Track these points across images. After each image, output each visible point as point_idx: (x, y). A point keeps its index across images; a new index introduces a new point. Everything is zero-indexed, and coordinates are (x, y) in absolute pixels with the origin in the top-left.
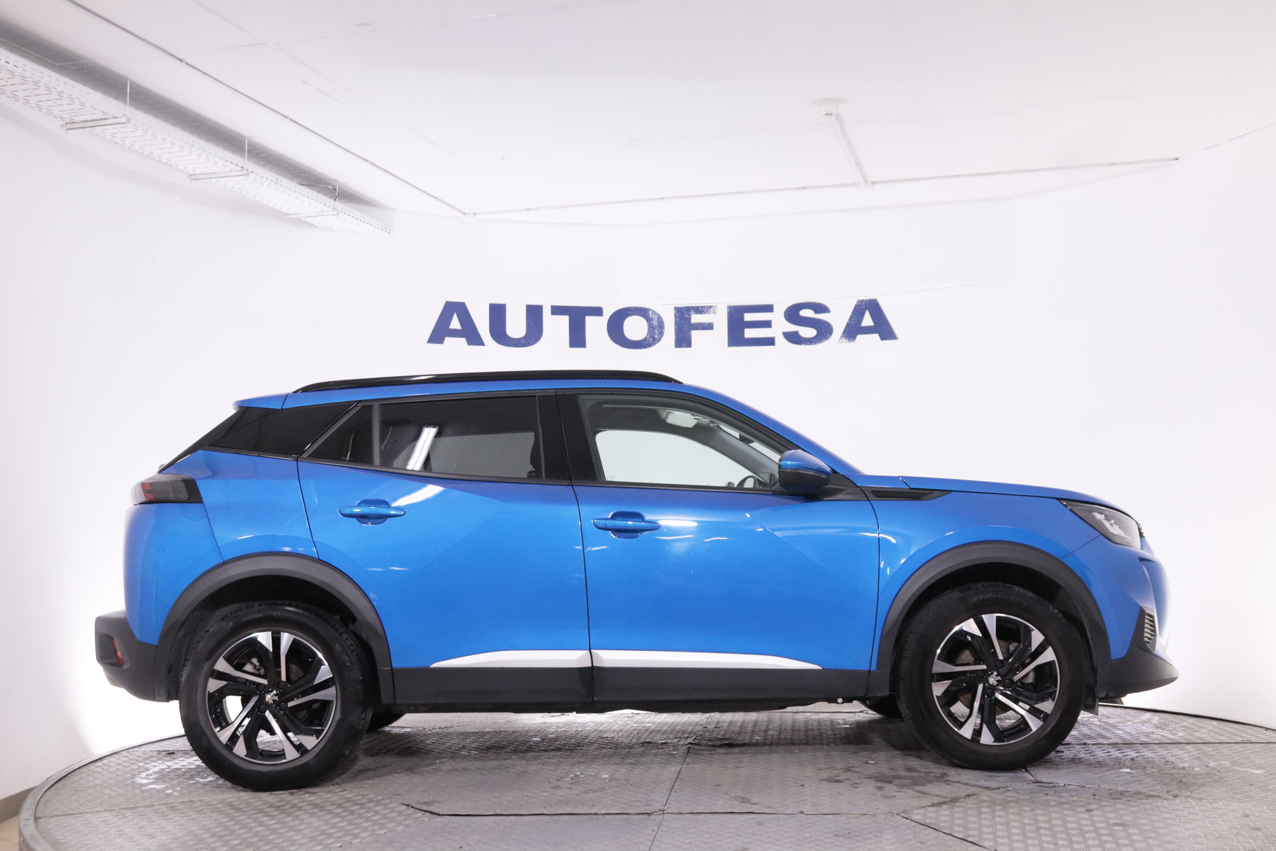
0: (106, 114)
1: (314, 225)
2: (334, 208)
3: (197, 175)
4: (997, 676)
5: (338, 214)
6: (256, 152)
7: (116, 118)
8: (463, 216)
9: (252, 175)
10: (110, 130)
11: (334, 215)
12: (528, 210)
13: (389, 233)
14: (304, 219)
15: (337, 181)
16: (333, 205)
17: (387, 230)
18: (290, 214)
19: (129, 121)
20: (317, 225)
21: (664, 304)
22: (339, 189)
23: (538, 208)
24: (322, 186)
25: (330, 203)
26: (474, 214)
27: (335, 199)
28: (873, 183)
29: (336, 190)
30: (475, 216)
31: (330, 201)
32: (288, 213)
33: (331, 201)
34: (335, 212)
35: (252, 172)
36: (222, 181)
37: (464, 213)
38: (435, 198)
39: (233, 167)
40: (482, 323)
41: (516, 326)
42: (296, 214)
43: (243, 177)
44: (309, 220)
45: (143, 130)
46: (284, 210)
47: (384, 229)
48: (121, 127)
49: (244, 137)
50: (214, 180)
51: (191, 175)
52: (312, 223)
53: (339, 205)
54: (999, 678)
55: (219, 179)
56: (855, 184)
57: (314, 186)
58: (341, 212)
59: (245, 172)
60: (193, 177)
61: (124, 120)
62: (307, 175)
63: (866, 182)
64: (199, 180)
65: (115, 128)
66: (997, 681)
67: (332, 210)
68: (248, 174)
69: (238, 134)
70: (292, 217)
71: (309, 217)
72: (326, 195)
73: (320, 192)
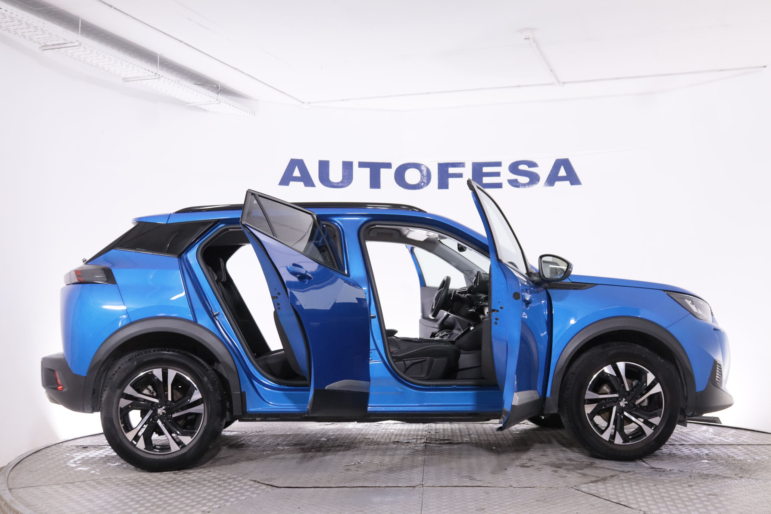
0: (66, 40)
1: (206, 110)
2: (217, 99)
3: (128, 78)
4: (625, 401)
5: (220, 103)
6: (166, 63)
7: (72, 43)
9: (162, 79)
10: (70, 50)
11: (218, 103)
12: (343, 100)
13: (254, 115)
14: (199, 106)
15: (219, 82)
16: (217, 97)
17: (253, 113)
18: (190, 103)
19: (80, 44)
21: (431, 161)
22: (220, 87)
23: (349, 99)
24: (209, 85)
25: (214, 96)
26: (309, 103)
27: (218, 94)
28: (564, 83)
29: (218, 88)
31: (214, 95)
32: (188, 102)
33: (216, 95)
34: (218, 102)
35: (162, 76)
36: (144, 82)
37: (303, 103)
38: (283, 93)
39: (150, 73)
40: (314, 173)
41: (335, 175)
42: (194, 103)
43: (156, 80)
44: (203, 107)
45: (91, 50)
46: (186, 101)
47: (251, 112)
48: (76, 49)
49: (157, 54)
50: (139, 82)
51: (124, 78)
52: (205, 109)
53: (221, 97)
54: (626, 402)
55: (142, 81)
56: (552, 84)
57: (204, 85)
58: (222, 101)
59: (157, 76)
60: (126, 80)
61: (77, 44)
62: (200, 78)
63: (559, 82)
64: (130, 82)
65: (73, 49)
66: (625, 404)
68: (159, 78)
69: (153, 52)
70: (191, 104)
71: (202, 105)
72: (212, 91)
73: (208, 89)
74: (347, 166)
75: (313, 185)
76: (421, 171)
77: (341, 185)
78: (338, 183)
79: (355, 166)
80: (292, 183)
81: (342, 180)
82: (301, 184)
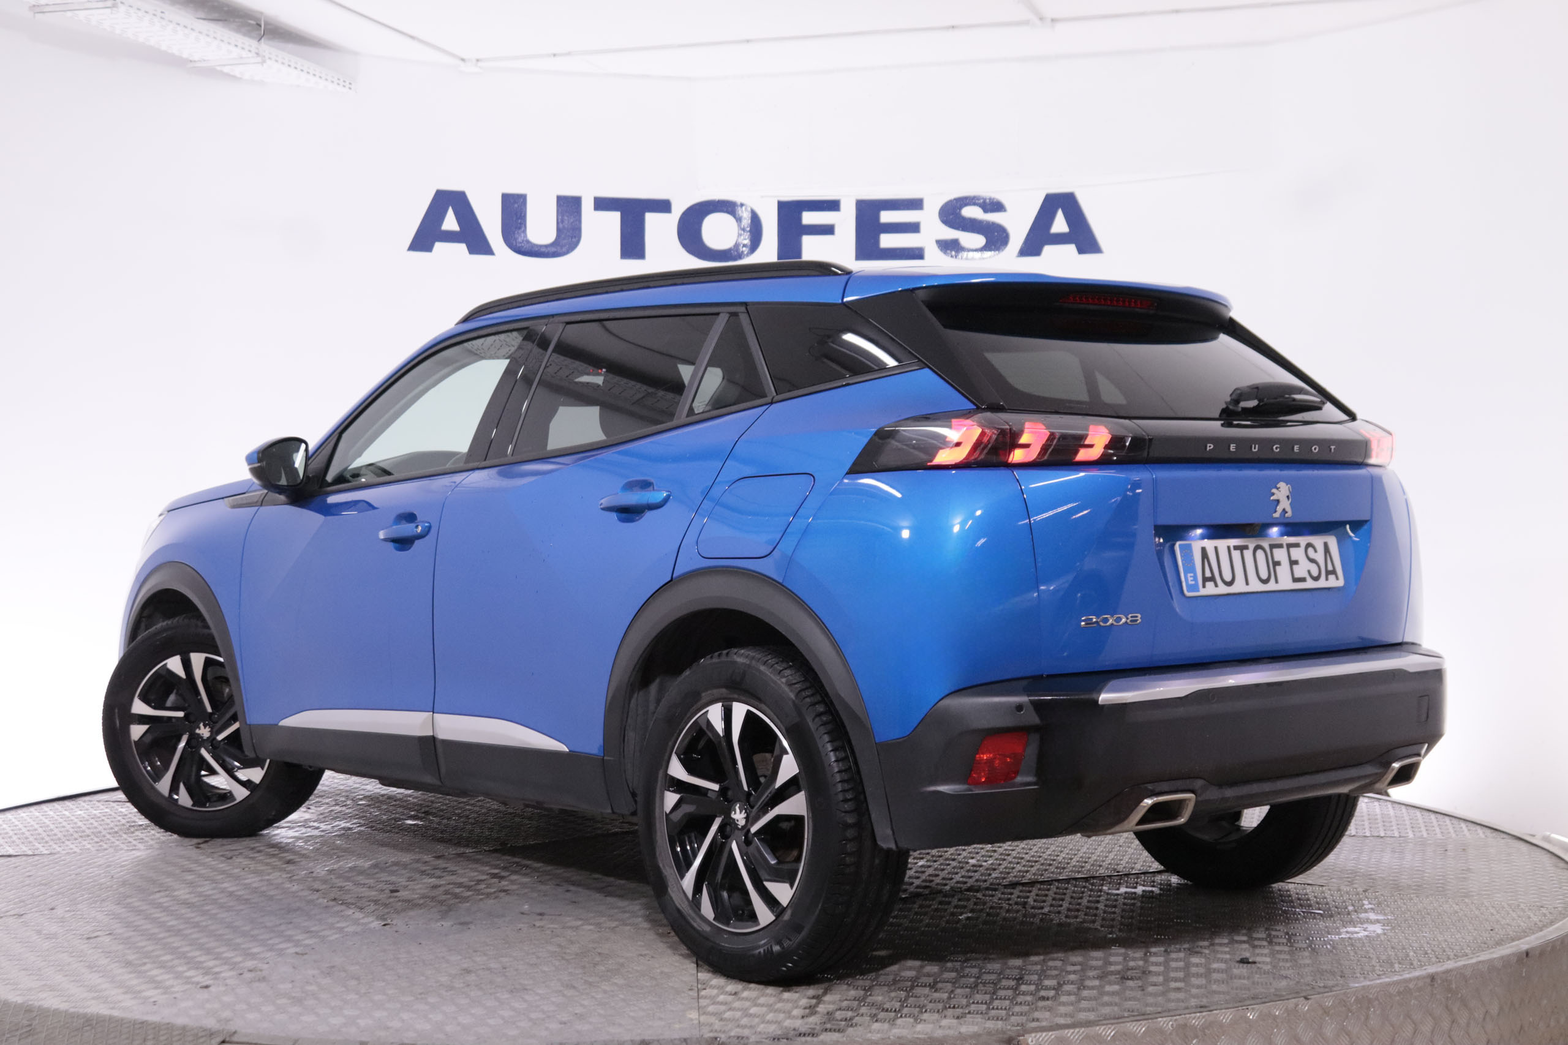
1: (234, 77)
2: (257, 54)
3: (42, 5)
5: (264, 62)
8: (461, 63)
11: (260, 62)
12: (555, 55)
13: (350, 88)
14: (219, 68)
15: (262, 13)
16: (255, 48)
17: (347, 84)
18: (195, 61)
20: (238, 75)
21: (762, 197)
22: (266, 25)
23: (569, 54)
25: (250, 46)
26: (478, 60)
27: (259, 41)
28: (1053, 20)
29: (260, 26)
30: (480, 64)
31: (250, 43)
32: (191, 59)
33: (254, 43)
34: (259, 59)
36: (82, 14)
37: (463, 60)
40: (491, 223)
41: (539, 227)
42: (204, 61)
43: (108, 10)
44: (226, 70)
46: (185, 56)
47: (341, 82)
50: (69, 14)
51: (34, 6)
52: (232, 73)
53: (266, 48)
55: (76, 12)
56: (1026, 23)
57: (226, 20)
58: (270, 58)
60: (37, 9)
63: (1041, 19)
64: (46, 14)
67: (255, 55)
70: (197, 65)
71: (224, 65)
72: (247, 34)
73: (238, 30)
74: (569, 207)
75: (487, 250)
76: (739, 220)
77: (553, 249)
78: (546, 246)
79: (587, 206)
80: (438, 246)
81: (556, 239)
82: (462, 247)
